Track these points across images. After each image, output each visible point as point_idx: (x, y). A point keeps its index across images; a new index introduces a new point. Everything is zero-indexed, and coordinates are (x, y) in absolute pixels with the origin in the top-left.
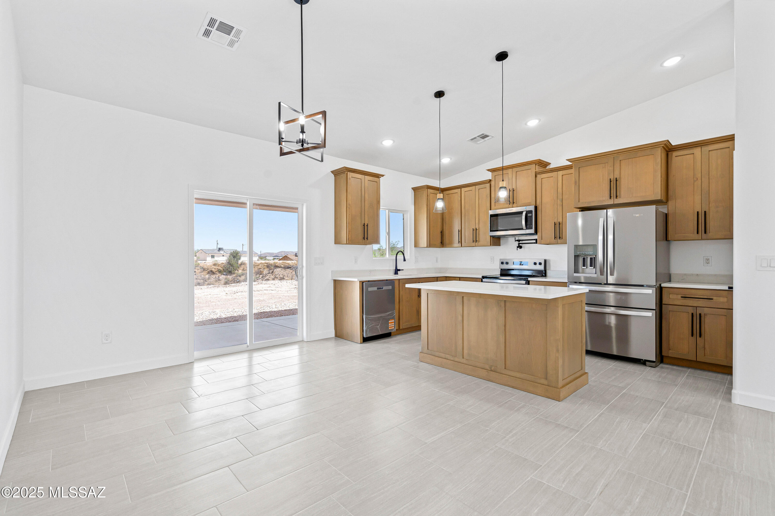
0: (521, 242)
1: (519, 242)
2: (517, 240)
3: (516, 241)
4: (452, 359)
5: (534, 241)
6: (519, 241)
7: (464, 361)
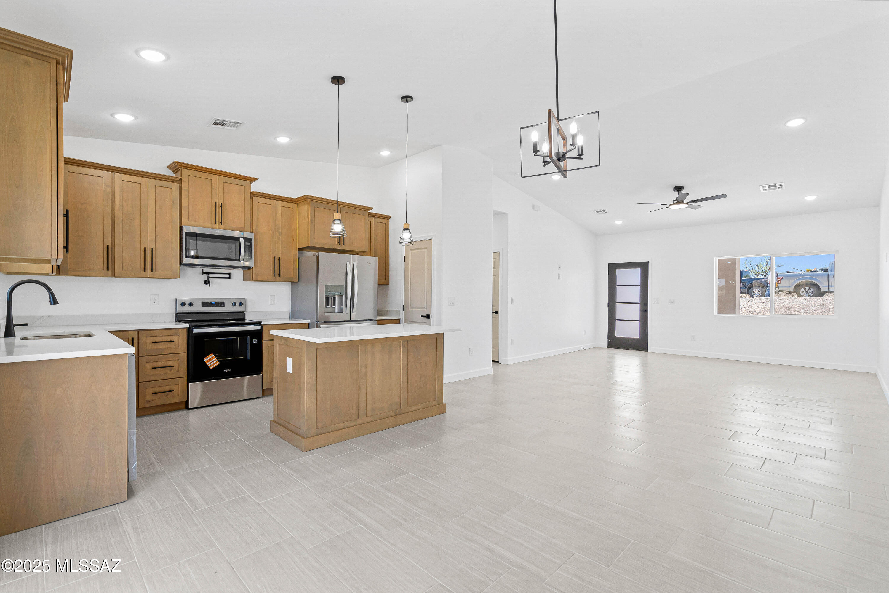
0: (211, 275)
1: (209, 275)
2: (206, 273)
3: (203, 273)
4: (354, 424)
5: (228, 276)
6: (208, 273)
7: (369, 419)
